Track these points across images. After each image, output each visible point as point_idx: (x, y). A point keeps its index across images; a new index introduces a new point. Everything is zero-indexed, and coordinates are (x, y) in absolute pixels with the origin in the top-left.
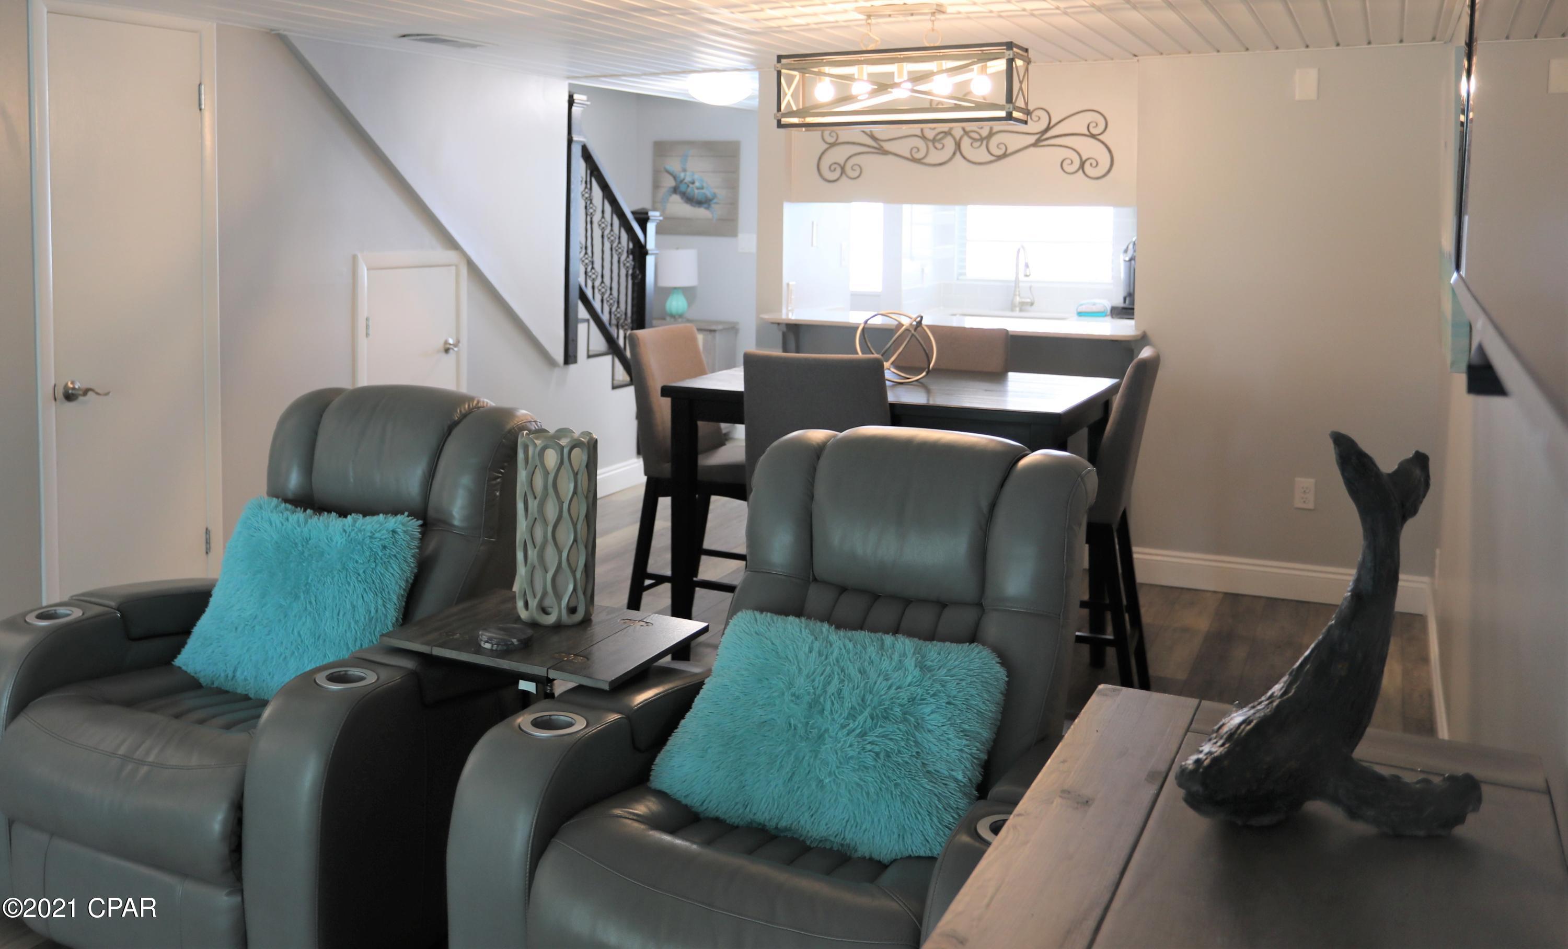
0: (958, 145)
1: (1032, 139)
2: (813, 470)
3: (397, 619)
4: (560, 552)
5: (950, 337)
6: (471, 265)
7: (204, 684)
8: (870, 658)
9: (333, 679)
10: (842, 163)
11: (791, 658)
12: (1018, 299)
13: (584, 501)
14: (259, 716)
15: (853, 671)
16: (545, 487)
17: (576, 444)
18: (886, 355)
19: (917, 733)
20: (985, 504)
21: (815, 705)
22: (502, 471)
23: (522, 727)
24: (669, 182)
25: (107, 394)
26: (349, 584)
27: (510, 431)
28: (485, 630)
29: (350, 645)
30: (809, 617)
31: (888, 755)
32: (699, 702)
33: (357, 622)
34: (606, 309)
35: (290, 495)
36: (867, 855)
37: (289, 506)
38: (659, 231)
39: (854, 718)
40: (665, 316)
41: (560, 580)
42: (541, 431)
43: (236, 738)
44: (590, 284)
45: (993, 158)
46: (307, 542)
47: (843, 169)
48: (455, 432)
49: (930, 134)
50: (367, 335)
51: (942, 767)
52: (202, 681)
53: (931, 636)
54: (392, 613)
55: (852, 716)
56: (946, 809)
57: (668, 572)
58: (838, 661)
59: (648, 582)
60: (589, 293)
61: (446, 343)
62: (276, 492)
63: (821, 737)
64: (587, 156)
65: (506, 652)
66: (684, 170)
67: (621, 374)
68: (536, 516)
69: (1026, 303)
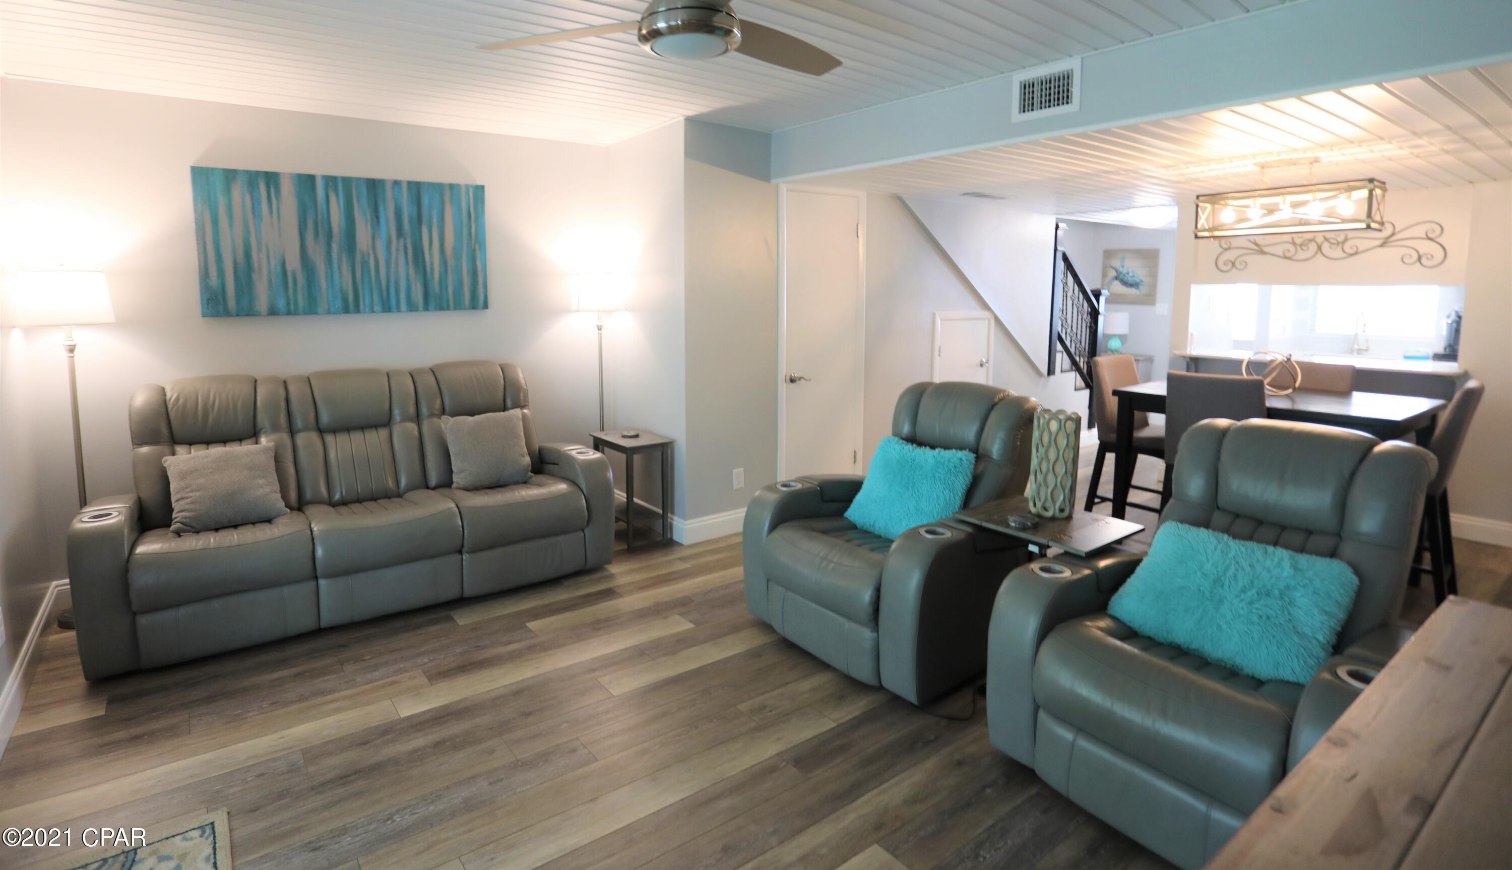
0: (1319, 248)
1: (1379, 242)
2: (1220, 444)
3: (961, 505)
4: (1056, 477)
5: (1310, 369)
6: (997, 320)
7: (858, 527)
8: (1257, 558)
9: (928, 532)
10: (1233, 260)
11: (1202, 552)
12: (1356, 347)
13: (1072, 450)
14: (890, 546)
15: (1245, 564)
16: (1050, 442)
17: (1069, 418)
18: (1266, 377)
19: (1289, 607)
20: (1346, 473)
21: (1218, 582)
22: (1022, 431)
23: (1034, 570)
24: (1113, 273)
25: (810, 380)
26: (936, 484)
27: (1028, 410)
28: (1012, 515)
29: (935, 516)
30: (1214, 529)
31: (1268, 618)
32: (1139, 570)
33: (939, 505)
34: (1073, 345)
35: (904, 436)
36: (1250, 674)
37: (904, 442)
38: (1107, 302)
39: (1245, 592)
40: (1108, 351)
41: (1055, 493)
42: (1047, 411)
43: (876, 556)
44: (1064, 331)
45: (1344, 255)
46: (914, 461)
47: (1233, 264)
48: (996, 408)
49: (1298, 241)
50: (939, 355)
51: (1308, 632)
52: (858, 526)
53: (1301, 550)
54: (958, 502)
55: (1244, 590)
56: (1309, 656)
57: (1111, 496)
58: (1234, 557)
59: (1097, 500)
60: (1063, 336)
61: (982, 361)
62: (896, 433)
63: (1221, 601)
64: (1065, 259)
65: (1024, 529)
66: (1123, 266)
67: (1081, 383)
68: (1043, 456)
69: (1363, 350)
